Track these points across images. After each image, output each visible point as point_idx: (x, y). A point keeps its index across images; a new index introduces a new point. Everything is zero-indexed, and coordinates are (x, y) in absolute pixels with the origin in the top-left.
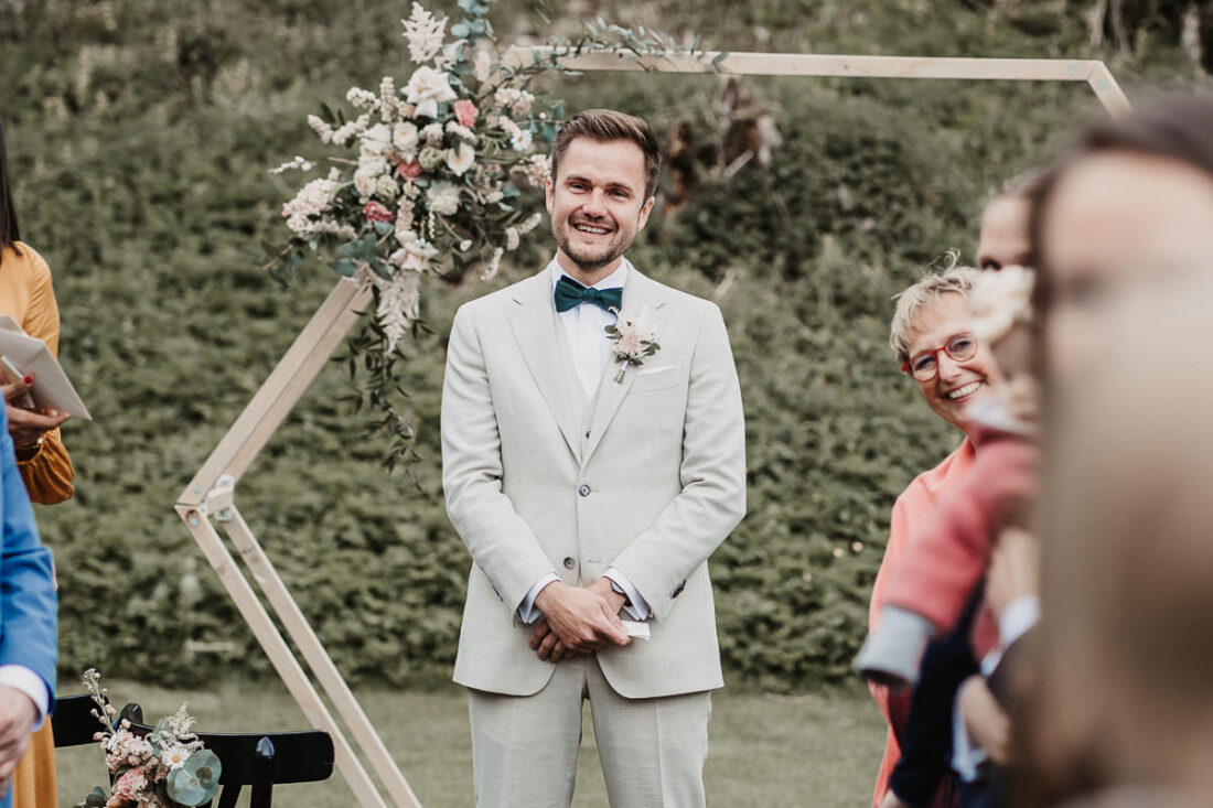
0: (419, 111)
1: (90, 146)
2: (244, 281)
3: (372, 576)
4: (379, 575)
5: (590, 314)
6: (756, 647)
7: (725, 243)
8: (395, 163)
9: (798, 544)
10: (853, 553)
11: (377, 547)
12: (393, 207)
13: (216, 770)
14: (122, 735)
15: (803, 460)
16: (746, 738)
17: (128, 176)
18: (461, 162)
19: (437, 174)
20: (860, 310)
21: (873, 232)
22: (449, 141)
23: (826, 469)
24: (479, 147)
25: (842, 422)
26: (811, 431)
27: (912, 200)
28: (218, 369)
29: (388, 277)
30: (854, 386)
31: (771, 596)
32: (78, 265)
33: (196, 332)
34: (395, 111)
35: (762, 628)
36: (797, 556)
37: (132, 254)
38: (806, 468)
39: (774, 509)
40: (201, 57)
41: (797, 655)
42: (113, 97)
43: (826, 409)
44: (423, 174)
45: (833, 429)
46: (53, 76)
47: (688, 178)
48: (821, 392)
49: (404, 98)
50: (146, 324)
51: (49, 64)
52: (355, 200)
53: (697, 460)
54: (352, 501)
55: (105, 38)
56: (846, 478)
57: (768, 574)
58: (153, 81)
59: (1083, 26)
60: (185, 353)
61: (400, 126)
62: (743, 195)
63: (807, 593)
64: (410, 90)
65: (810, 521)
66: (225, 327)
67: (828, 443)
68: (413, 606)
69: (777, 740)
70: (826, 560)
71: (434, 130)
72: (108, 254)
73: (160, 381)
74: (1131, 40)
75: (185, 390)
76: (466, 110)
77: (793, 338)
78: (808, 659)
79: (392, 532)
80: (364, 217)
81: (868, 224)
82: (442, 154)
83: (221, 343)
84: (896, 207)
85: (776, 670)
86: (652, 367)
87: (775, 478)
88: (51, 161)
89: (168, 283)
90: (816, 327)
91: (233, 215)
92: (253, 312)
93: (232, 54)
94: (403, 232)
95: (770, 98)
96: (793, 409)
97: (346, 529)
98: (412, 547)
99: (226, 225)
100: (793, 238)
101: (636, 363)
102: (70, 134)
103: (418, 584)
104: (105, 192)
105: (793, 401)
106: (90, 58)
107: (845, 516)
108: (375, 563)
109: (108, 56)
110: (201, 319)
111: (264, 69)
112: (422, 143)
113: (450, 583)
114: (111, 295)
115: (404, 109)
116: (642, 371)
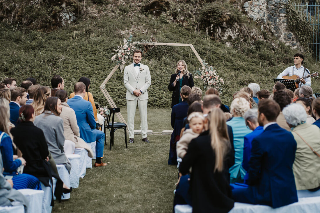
0: (125, 49)
1: (76, 44)
2: (95, 60)
3: (112, 95)
4: (113, 95)
5: (137, 66)
6: (155, 103)
7: (151, 56)
8: (122, 53)
9: (160, 92)
10: (166, 93)
11: (112, 92)
12: (122, 58)
13: (110, 111)
14: (101, 108)
15: (160, 82)
16: (154, 113)
17: (81, 47)
18: (129, 54)
19: (126, 55)
20: (167, 64)
21: (168, 55)
22: (127, 52)
23: (163, 83)
24: (130, 52)
25: (165, 78)
26: (161, 79)
27: (173, 51)
28: (93, 71)
29: (121, 65)
30: (166, 73)
31: (157, 97)
32: (75, 58)
33: (89, 66)
34: (122, 49)
35: (156, 101)
36: (160, 93)
37: (82, 57)
38: (161, 83)
39: (157, 88)
40: (88, 32)
41: (160, 104)
42: (78, 37)
43: (163, 76)
44: (125, 55)
45: (164, 78)
46: (70, 34)
47: (147, 49)
48: (163, 74)
49: (123, 47)
50: (84, 65)
51: (70, 33)
52: (118, 57)
53: (147, 80)
54: (109, 86)
55: (77, 30)
56: (165, 84)
57: (156, 95)
58: (82, 35)
59: (194, 29)
60: (89, 69)
61: (123, 50)
62: (153, 50)
63: (161, 97)
64: (124, 46)
65: (161, 89)
66: (93, 66)
67: (163, 80)
68: (117, 98)
69: (157, 113)
70: (163, 93)
71: (126, 50)
72: (79, 57)
73: (86, 72)
74: (200, 31)
75: (89, 73)
76: (129, 48)
77: (159, 68)
78: (161, 104)
79: (114, 90)
80: (119, 59)
81: (168, 54)
82: (127, 53)
83: (93, 68)
84: (171, 52)
85: (157, 106)
86: (143, 71)
87: (157, 84)
88: (72, 45)
89: (86, 60)
90: (162, 66)
91: (93, 52)
92: (97, 64)
93: (92, 32)
94: (123, 60)
95: (157, 39)
96: (159, 76)
97: (109, 89)
98: (116, 92)
99: (92, 53)
100: (159, 56)
101: (142, 71)
102: (73, 42)
103: (118, 96)
104: (78, 49)
105: (159, 75)
106: (75, 32)
107: (165, 88)
108: (112, 93)
109: (77, 32)
110: (90, 65)
111: (96, 34)
112: (125, 52)
113: (121, 96)
114: (80, 62)
115: (123, 48)
116: (142, 72)
